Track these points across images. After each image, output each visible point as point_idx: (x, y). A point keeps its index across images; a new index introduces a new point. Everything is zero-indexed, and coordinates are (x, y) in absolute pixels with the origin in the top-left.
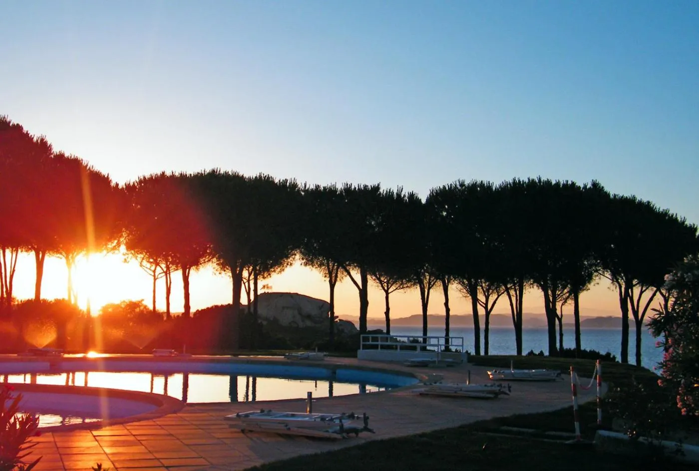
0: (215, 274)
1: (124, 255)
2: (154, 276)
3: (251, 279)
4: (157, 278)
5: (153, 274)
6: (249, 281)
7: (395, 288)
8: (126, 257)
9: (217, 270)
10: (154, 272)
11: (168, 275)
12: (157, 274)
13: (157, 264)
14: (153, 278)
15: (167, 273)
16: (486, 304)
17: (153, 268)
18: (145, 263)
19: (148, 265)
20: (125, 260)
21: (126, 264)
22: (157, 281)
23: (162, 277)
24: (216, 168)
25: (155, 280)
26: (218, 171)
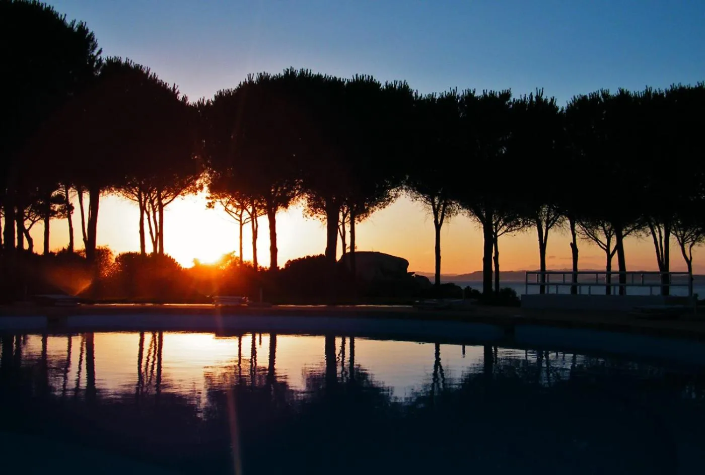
0: (306, 216)
1: (207, 198)
2: (241, 221)
3: (345, 221)
4: (244, 223)
5: (239, 218)
6: (343, 224)
7: (504, 231)
8: (210, 201)
9: (308, 212)
10: (241, 216)
11: (254, 220)
12: (243, 219)
13: (243, 208)
14: (239, 222)
15: (253, 216)
16: (608, 246)
17: (239, 213)
18: (230, 207)
19: (235, 210)
20: (209, 204)
21: (211, 209)
22: (244, 226)
23: (248, 222)
24: (305, 70)
25: (242, 225)
26: (309, 73)
